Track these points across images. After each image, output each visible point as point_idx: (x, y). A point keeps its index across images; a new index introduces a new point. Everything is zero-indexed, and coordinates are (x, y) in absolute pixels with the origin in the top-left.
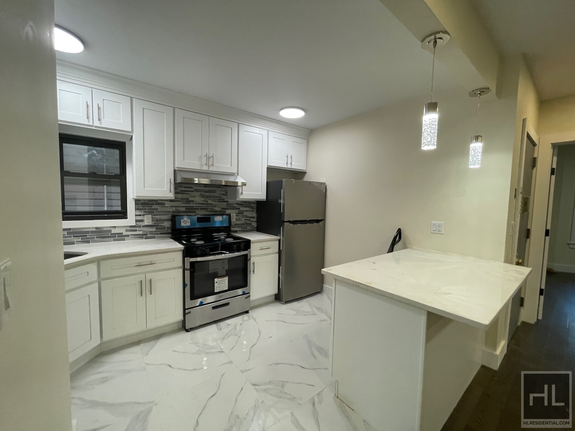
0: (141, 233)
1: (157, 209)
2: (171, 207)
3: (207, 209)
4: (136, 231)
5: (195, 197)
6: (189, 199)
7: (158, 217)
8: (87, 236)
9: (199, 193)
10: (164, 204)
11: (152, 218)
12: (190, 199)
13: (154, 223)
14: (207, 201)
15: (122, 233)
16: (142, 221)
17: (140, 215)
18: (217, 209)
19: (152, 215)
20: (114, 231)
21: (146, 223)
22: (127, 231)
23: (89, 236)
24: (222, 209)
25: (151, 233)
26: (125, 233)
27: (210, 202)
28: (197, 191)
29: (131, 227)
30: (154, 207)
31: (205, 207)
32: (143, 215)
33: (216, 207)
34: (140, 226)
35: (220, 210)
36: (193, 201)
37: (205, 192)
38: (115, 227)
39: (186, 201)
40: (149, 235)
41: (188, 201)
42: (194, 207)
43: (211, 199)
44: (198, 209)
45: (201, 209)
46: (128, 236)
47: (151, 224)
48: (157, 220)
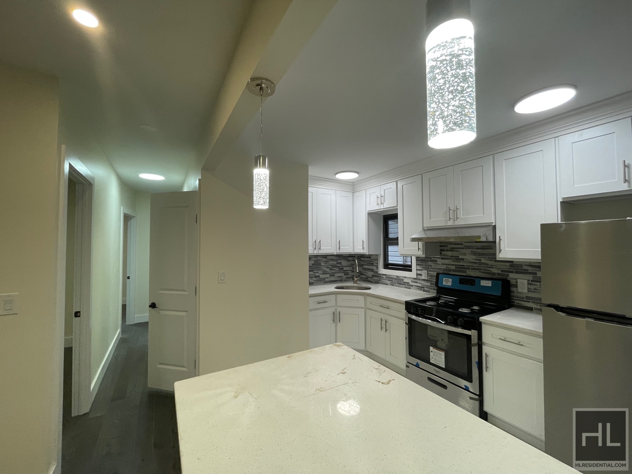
0: (420, 285)
1: (431, 266)
2: (442, 264)
3: (481, 269)
4: (417, 283)
5: (465, 254)
6: (458, 257)
7: (432, 273)
8: (392, 281)
9: (470, 250)
10: (436, 261)
11: (428, 273)
12: (460, 257)
13: (429, 279)
14: (480, 260)
15: (409, 283)
16: (421, 275)
17: (420, 270)
18: (494, 270)
19: (427, 271)
20: (405, 280)
21: (423, 277)
22: (412, 282)
23: (394, 281)
24: (502, 271)
25: (427, 287)
26: (411, 283)
27: (483, 261)
28: (467, 247)
29: (414, 279)
30: (430, 263)
31: (477, 266)
32: (422, 270)
33: (493, 268)
34: (419, 279)
35: (500, 272)
36: (463, 259)
37: (477, 249)
38: (405, 277)
39: (456, 259)
40: (425, 289)
41: (457, 259)
42: (464, 266)
43: (486, 258)
44: (469, 269)
45: (472, 269)
46: (412, 286)
47: (426, 278)
48: (431, 276)
